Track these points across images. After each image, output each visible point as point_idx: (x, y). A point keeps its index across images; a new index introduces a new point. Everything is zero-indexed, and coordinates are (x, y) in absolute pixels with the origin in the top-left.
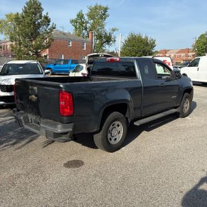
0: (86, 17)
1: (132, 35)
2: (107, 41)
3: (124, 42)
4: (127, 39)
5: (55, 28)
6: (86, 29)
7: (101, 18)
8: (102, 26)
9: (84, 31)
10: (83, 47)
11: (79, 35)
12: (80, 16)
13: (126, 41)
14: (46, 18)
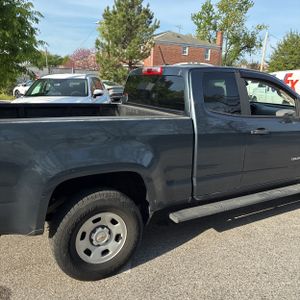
0: (216, 10)
1: (292, 35)
2: (247, 46)
3: (276, 46)
4: (282, 42)
5: (157, 27)
6: (215, 28)
7: (240, 9)
8: (241, 22)
9: (211, 32)
10: (206, 57)
11: (203, 38)
12: (207, 8)
13: (280, 45)
14: (147, 12)
